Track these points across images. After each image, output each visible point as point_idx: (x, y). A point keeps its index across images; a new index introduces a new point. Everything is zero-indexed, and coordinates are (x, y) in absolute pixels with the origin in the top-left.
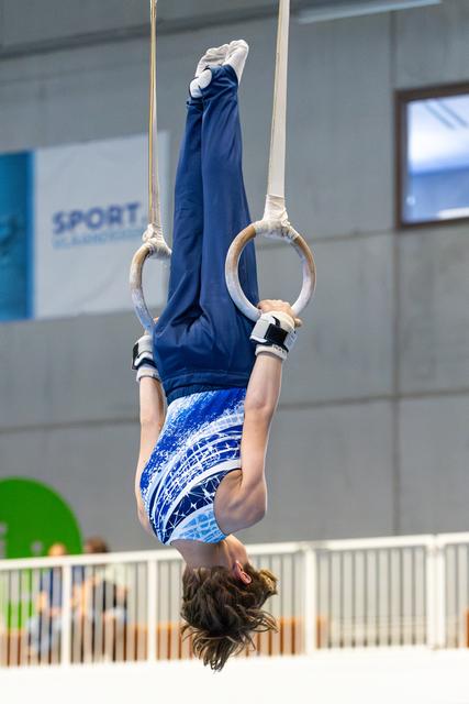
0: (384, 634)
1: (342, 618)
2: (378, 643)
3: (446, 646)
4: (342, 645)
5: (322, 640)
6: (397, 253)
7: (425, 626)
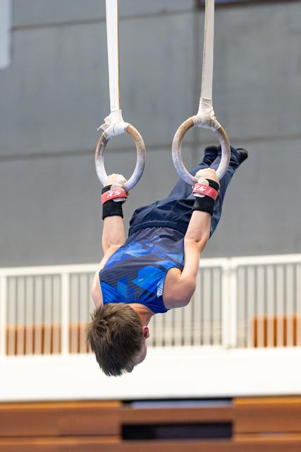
0: (188, 335)
2: (183, 343)
3: (237, 346)
7: (221, 329)
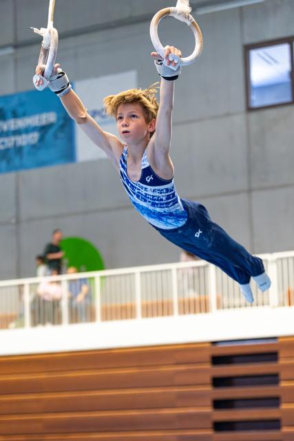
1: (228, 296)
2: (246, 306)
3: (279, 306)
4: (229, 307)
5: (220, 305)
6: (248, 123)
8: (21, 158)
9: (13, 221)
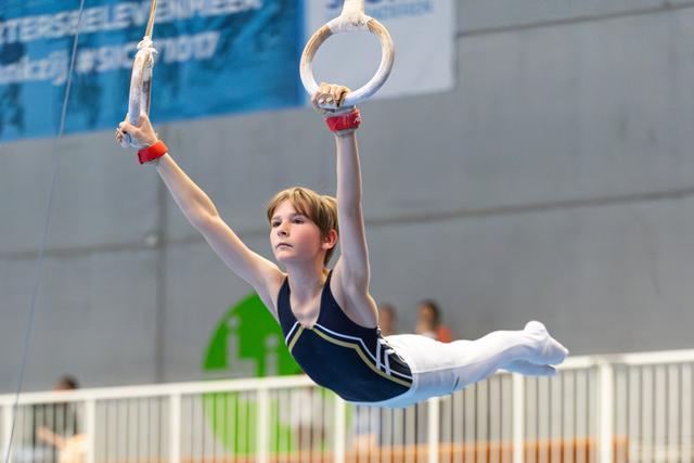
1: (641, 438)
8: (175, 91)
9: (152, 240)
